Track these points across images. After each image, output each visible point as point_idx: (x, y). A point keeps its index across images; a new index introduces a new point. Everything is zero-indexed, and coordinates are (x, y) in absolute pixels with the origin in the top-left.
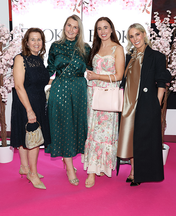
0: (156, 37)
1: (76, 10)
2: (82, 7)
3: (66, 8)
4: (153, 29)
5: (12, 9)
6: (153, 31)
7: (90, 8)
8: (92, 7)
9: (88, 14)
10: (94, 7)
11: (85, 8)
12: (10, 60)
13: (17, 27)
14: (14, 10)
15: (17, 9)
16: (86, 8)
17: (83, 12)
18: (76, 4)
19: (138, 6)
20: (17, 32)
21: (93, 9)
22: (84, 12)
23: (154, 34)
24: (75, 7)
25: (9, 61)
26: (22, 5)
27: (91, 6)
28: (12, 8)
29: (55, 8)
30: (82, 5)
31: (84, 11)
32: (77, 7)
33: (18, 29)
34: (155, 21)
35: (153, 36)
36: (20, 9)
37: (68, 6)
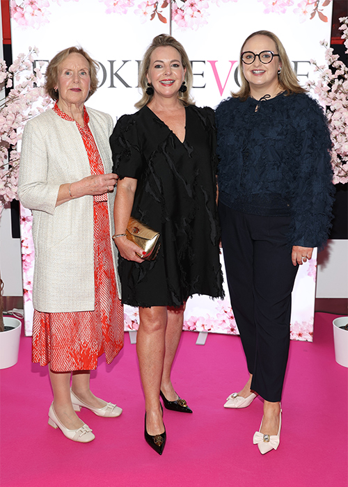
0: (345, 74)
1: (156, 15)
2: (171, 10)
3: (135, 12)
4: (337, 56)
5: (12, 16)
6: (339, 60)
7: (188, 11)
8: (193, 8)
9: (186, 26)
10: (197, 7)
11: (177, 12)
12: (8, 133)
13: (23, 55)
14: (15, 19)
15: (23, 15)
16: (179, 11)
17: (173, 21)
18: (157, 3)
19: (299, 5)
20: (24, 67)
21: (196, 13)
22: (175, 21)
23: (340, 67)
24: (156, 10)
25: (6, 134)
26: (33, 6)
27: (192, 5)
28: (12, 12)
29: (108, 12)
30: (171, 3)
31: (176, 17)
32: (159, 8)
33: (27, 61)
34: (343, 37)
35: (338, 73)
36: (30, 15)
37: (140, 6)
